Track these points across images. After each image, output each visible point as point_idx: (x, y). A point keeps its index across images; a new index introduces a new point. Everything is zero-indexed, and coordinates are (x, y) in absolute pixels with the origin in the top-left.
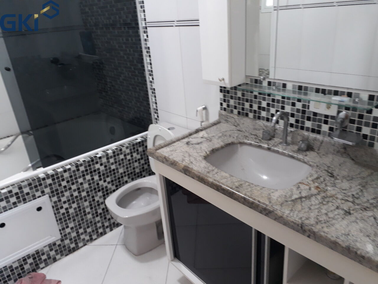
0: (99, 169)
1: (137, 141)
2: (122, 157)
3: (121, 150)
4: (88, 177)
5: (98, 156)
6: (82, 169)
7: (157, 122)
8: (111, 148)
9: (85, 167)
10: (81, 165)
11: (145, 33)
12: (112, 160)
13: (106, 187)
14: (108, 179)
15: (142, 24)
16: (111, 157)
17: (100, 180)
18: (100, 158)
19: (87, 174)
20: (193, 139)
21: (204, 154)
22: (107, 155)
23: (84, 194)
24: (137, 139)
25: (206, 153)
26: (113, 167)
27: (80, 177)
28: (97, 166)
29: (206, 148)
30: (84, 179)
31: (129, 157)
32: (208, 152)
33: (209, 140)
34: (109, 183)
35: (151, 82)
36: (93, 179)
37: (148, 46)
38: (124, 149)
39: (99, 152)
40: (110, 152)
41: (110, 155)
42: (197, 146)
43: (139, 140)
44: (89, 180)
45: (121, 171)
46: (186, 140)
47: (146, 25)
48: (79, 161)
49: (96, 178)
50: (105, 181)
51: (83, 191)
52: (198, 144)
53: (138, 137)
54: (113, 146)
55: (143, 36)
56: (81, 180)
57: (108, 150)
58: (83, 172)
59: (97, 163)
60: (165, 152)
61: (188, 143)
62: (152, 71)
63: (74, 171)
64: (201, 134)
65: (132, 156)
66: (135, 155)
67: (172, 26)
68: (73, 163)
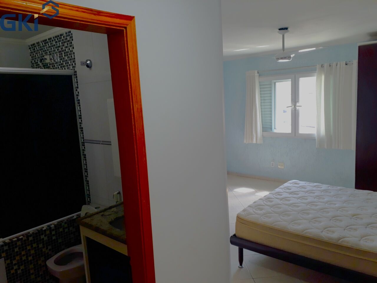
0: (43, 239)
1: (73, 218)
2: (61, 230)
3: (61, 224)
4: (35, 245)
5: (43, 229)
6: (31, 239)
7: (89, 204)
8: (53, 224)
9: (33, 237)
10: (31, 236)
11: (83, 146)
12: (53, 233)
13: (48, 253)
14: (49, 247)
15: (81, 141)
16: (53, 230)
17: (44, 247)
18: (45, 230)
19: (34, 243)
20: (106, 213)
21: (110, 220)
22: (50, 228)
23: (30, 258)
24: (73, 217)
25: (112, 220)
26: (54, 238)
27: (28, 245)
28: (42, 237)
29: (113, 217)
30: (32, 246)
31: (66, 230)
32: (113, 220)
33: (116, 213)
34: (50, 250)
35: (86, 176)
36: (38, 247)
37: (85, 154)
38: (63, 224)
39: (45, 226)
40: (53, 226)
41: (52, 228)
42: (108, 216)
43: (75, 217)
44: (35, 248)
45: (60, 241)
46: (102, 213)
47: (84, 141)
48: (29, 233)
49: (41, 246)
50: (47, 248)
51: (30, 256)
52: (109, 215)
53: (74, 215)
54: (55, 222)
55: (81, 148)
56: (29, 248)
57: (51, 225)
58: (31, 241)
59: (42, 234)
60: (87, 220)
61: (102, 215)
62: (87, 169)
63: (25, 240)
64: (112, 209)
65: (69, 229)
66: (71, 229)
67: (100, 144)
68: (25, 234)
